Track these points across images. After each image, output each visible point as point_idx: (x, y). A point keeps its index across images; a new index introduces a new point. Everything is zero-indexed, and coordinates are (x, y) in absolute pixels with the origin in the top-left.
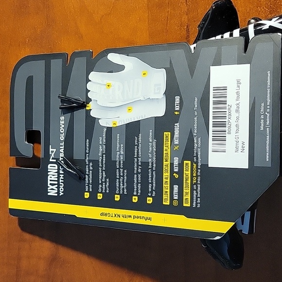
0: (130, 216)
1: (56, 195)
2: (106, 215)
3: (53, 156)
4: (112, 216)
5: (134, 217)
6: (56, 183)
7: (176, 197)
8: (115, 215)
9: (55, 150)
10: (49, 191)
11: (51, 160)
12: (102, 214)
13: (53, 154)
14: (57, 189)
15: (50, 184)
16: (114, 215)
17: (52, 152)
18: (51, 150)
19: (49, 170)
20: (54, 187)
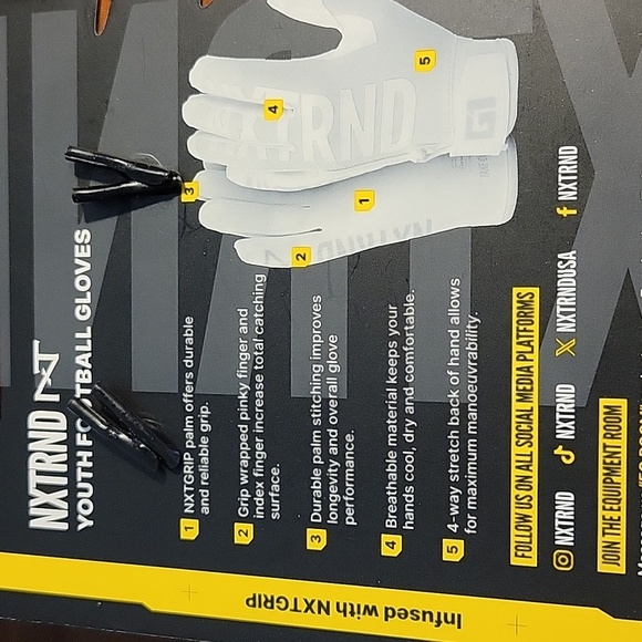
0: (371, 611)
1: (65, 526)
2: (270, 602)
3: (46, 380)
4: (295, 610)
5: (390, 613)
6: (64, 481)
7: (565, 538)
8: (309, 607)
9: (54, 358)
10: (33, 512)
11: (39, 396)
12: (253, 601)
13: (47, 375)
14: (65, 505)
15: (40, 487)
16: (302, 606)
17: (45, 364)
18: (38, 357)
19: (31, 435)
20: (53, 498)
